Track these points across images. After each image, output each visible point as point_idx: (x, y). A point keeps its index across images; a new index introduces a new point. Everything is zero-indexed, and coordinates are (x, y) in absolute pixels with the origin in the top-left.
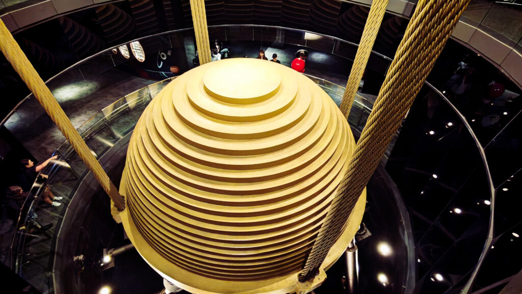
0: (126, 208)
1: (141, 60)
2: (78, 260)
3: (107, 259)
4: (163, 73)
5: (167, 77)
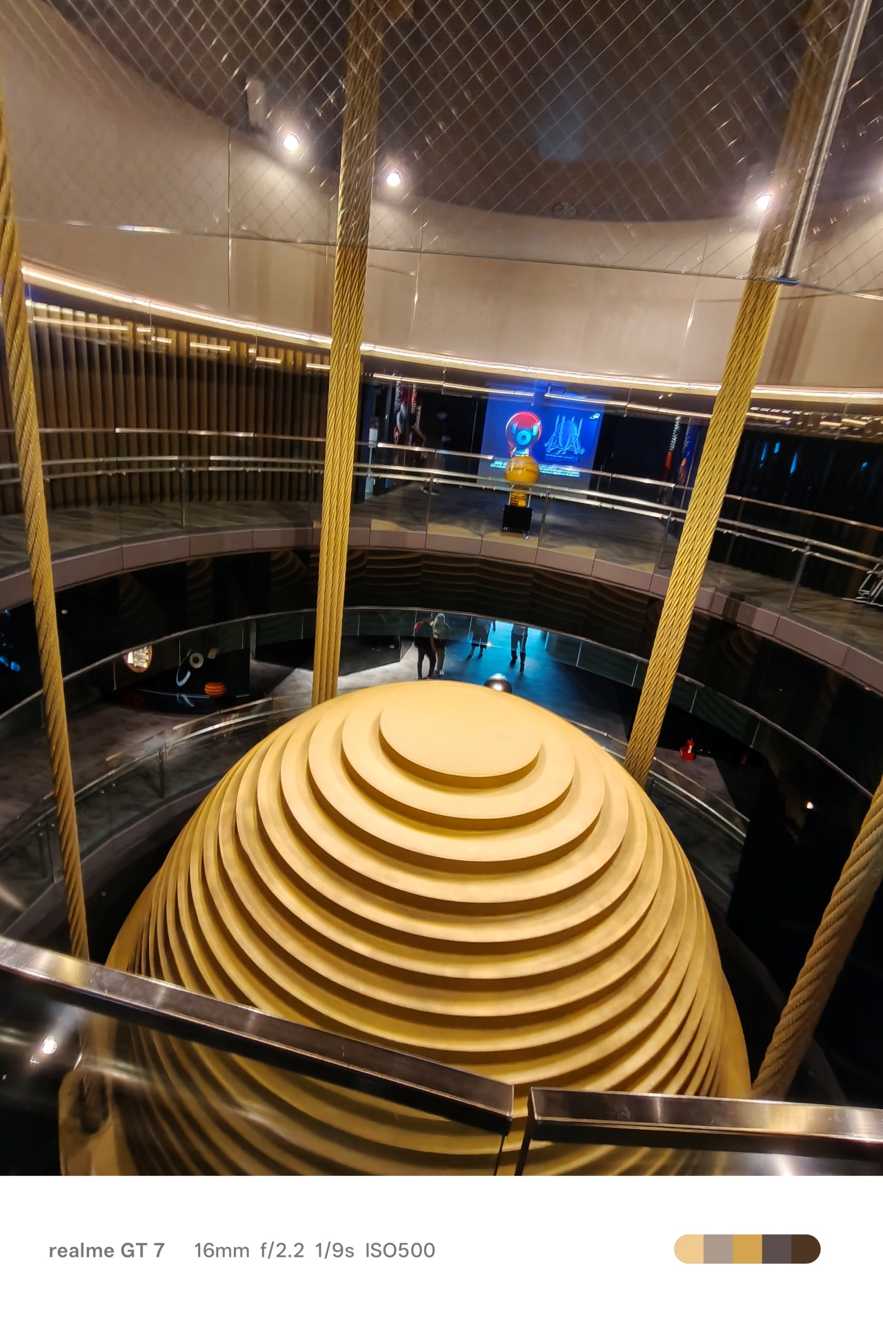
1: (137, 667)
4: (185, 696)
5: (192, 706)
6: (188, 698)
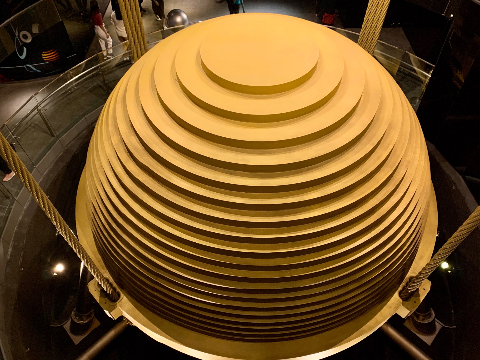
0: (122, 294)
4: (30, 66)
5: (39, 71)
6: (33, 66)
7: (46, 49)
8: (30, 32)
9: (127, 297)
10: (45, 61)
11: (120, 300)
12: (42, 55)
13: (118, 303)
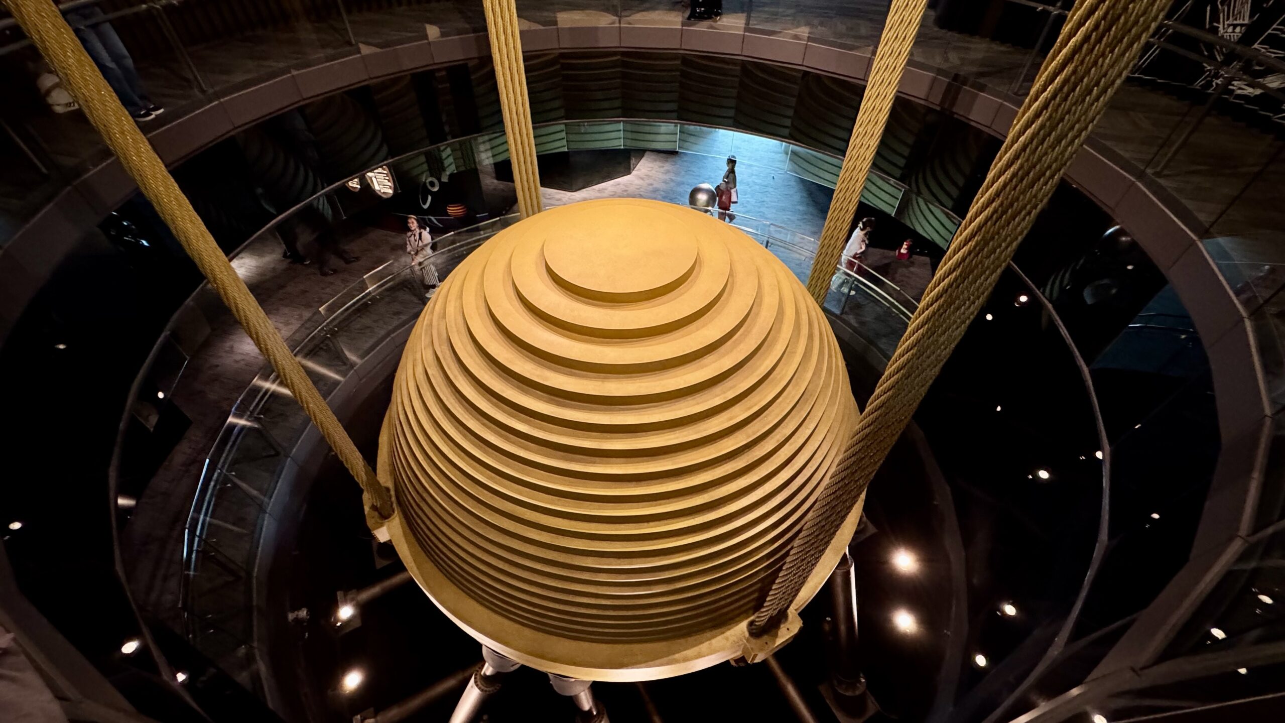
0: (396, 512)
1: (384, 193)
2: (297, 620)
3: (346, 612)
4: (432, 218)
5: (441, 226)
7: (454, 202)
8: (439, 180)
9: (400, 519)
10: (449, 216)
11: (390, 519)
12: (448, 208)
13: (387, 523)
